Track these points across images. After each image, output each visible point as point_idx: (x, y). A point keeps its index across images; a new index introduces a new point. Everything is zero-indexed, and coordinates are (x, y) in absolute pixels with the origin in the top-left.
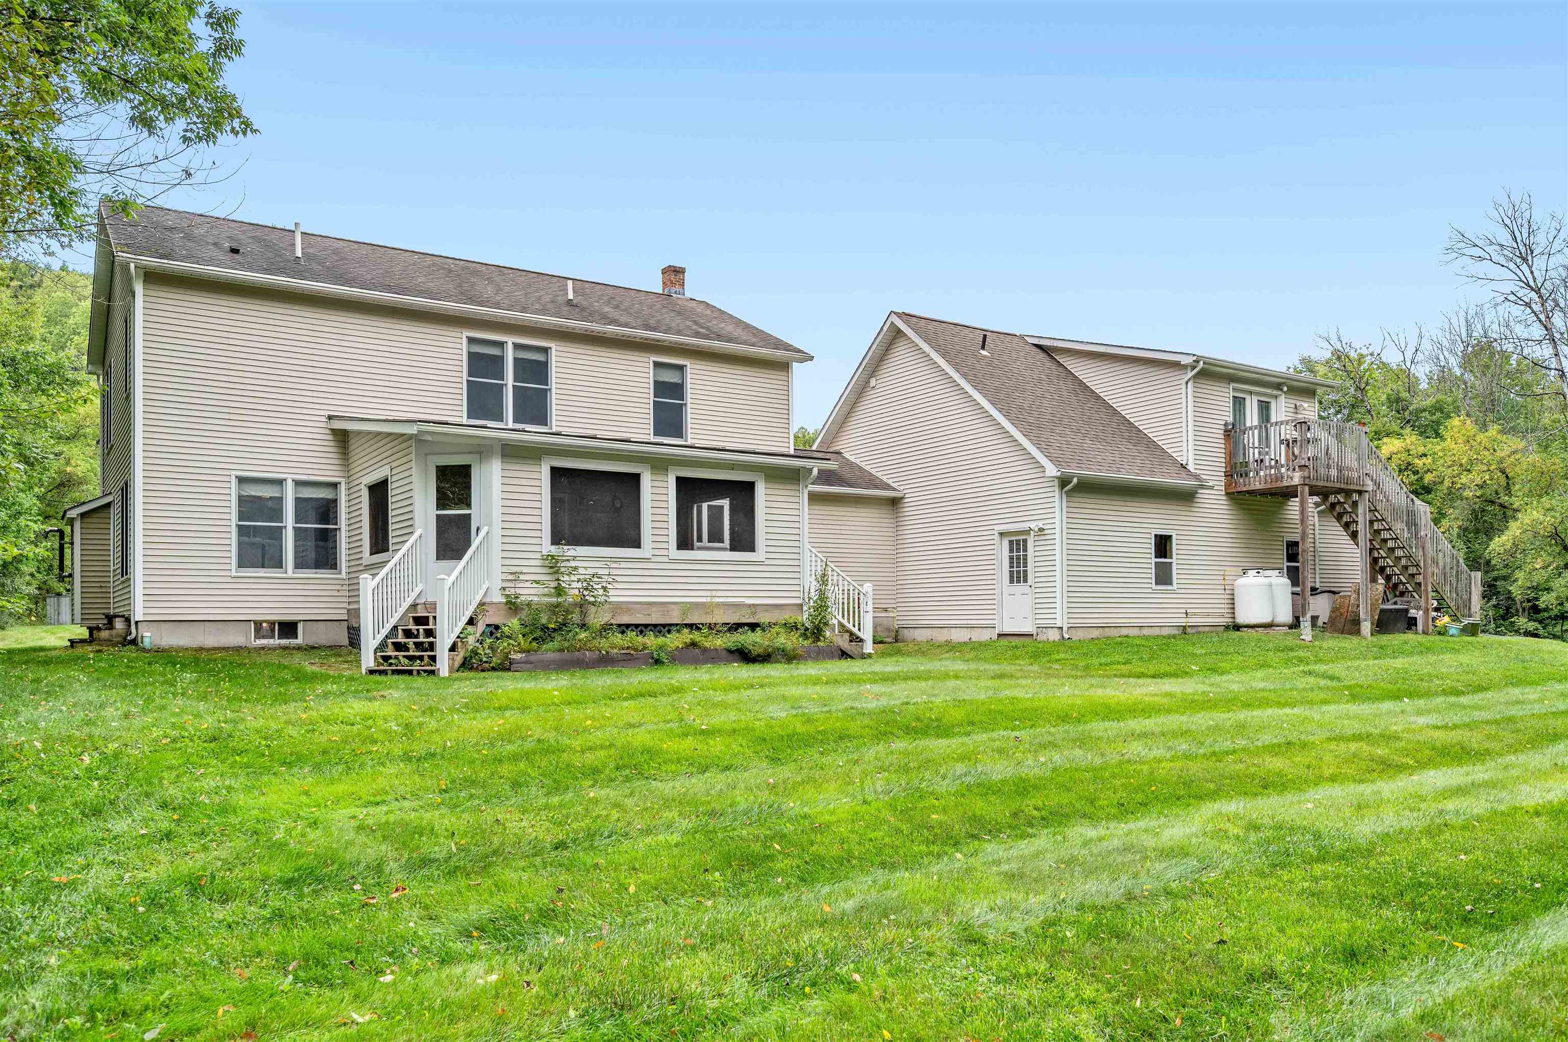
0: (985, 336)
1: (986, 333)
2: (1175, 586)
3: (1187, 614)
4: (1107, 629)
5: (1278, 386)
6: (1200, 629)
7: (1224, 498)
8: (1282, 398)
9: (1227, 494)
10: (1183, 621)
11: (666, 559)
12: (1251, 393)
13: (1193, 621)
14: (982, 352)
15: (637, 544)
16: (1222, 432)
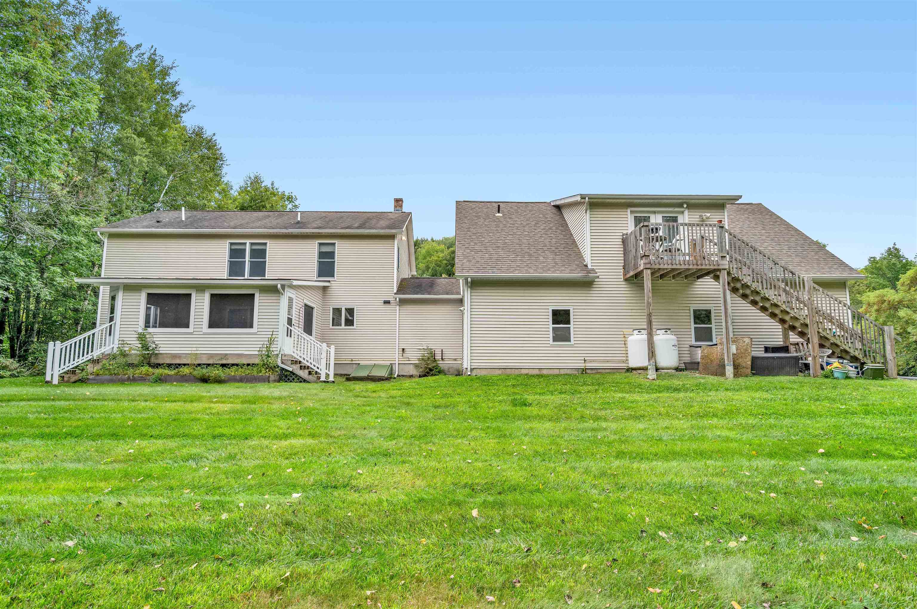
0: (499, 206)
1: (499, 204)
2: (572, 342)
3: (585, 361)
4: (508, 370)
5: (681, 205)
6: (599, 371)
7: (624, 283)
8: (686, 212)
9: (626, 280)
10: (582, 365)
11: (201, 333)
12: (655, 212)
13: (589, 365)
14: (498, 215)
15: (187, 326)
16: (621, 240)
